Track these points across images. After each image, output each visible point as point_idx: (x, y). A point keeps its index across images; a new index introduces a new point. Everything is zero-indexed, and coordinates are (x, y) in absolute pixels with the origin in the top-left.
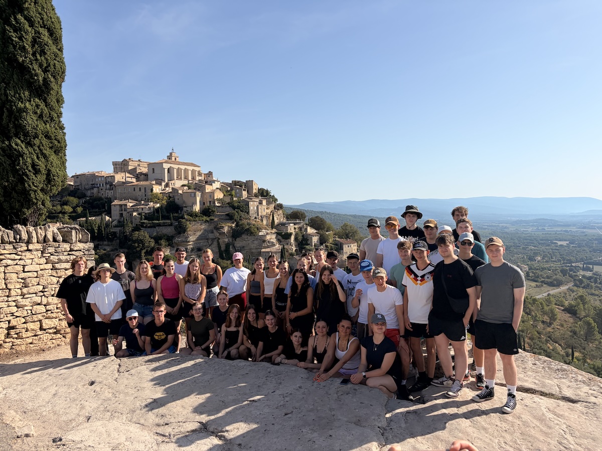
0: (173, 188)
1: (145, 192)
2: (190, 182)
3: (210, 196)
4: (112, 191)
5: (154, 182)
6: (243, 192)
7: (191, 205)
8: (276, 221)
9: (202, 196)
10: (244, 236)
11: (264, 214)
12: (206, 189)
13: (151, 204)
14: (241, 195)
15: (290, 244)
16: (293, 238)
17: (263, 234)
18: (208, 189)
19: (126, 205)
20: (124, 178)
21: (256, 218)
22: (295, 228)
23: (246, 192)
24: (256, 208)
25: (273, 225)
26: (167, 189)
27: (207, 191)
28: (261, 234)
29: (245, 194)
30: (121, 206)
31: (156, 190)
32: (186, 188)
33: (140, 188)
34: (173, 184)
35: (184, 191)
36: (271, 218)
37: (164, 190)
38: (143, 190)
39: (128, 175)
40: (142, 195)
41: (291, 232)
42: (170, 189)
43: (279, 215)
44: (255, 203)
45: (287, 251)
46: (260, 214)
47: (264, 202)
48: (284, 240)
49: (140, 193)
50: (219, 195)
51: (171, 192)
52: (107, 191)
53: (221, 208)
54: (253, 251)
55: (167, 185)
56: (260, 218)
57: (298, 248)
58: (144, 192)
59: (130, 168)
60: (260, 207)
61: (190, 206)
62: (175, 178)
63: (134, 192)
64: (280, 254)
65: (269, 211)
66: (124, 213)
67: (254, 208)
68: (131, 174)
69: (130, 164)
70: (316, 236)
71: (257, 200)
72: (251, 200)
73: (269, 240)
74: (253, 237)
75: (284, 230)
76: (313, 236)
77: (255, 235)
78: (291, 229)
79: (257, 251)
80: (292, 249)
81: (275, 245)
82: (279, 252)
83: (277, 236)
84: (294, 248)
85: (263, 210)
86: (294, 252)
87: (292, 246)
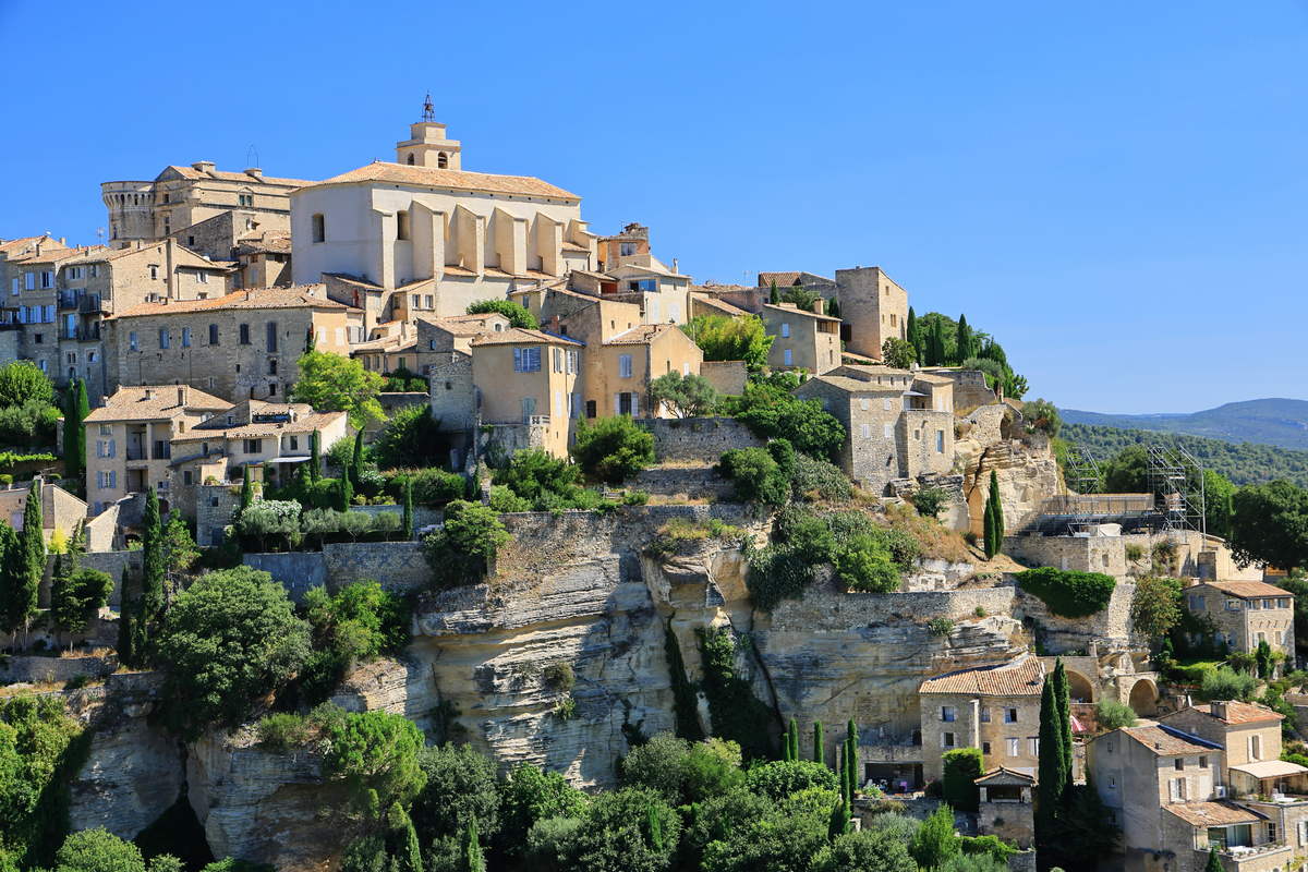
0: (422, 326)
1: (272, 345)
2: (521, 288)
3: (628, 365)
4: (95, 348)
5: (319, 294)
6: (821, 339)
7: (516, 416)
8: (1016, 511)
9: (581, 369)
10: (818, 601)
11: (941, 464)
12: (606, 325)
13: (303, 415)
14: (807, 359)
15: (1103, 652)
16: (1119, 610)
17: (931, 587)
18: (617, 322)
19: (168, 422)
20: (161, 273)
21: (889, 491)
22: (1133, 555)
23: (836, 338)
24: (888, 432)
25: (990, 535)
26: (394, 328)
27: (608, 336)
29: (827, 347)
30: (137, 428)
31: (331, 335)
32: (494, 319)
33: (244, 329)
34: (423, 303)
35: (486, 340)
36: (986, 495)
37: (376, 336)
38: (259, 339)
39: (182, 256)
40: (255, 368)
41: (1109, 572)
42: (412, 329)
43: (1032, 474)
44: (887, 402)
45: (1084, 694)
46: (914, 468)
47: (943, 398)
48: (1061, 622)
49: (245, 357)
50: (680, 358)
51: (412, 349)
52: (70, 348)
53: (684, 436)
54: (875, 688)
55: (393, 310)
57: (1152, 678)
58: (264, 347)
59: (199, 216)
60: (914, 422)
61: (514, 426)
62: (439, 267)
63: (211, 351)
64: (1038, 708)
65: (971, 446)
66: (156, 470)
67: (877, 431)
68: (200, 251)
69: (197, 194)
70: (1271, 598)
71: (898, 385)
72: (864, 386)
73: (968, 624)
74: (870, 603)
75: (1060, 558)
76: (1251, 601)
77: (879, 592)
78: (1105, 557)
79: (898, 688)
80: (1116, 681)
81: (1009, 657)
82: (1029, 699)
83: (1019, 596)
84: (1127, 676)
85: (933, 443)
86: (1125, 698)
87: (1113, 664)
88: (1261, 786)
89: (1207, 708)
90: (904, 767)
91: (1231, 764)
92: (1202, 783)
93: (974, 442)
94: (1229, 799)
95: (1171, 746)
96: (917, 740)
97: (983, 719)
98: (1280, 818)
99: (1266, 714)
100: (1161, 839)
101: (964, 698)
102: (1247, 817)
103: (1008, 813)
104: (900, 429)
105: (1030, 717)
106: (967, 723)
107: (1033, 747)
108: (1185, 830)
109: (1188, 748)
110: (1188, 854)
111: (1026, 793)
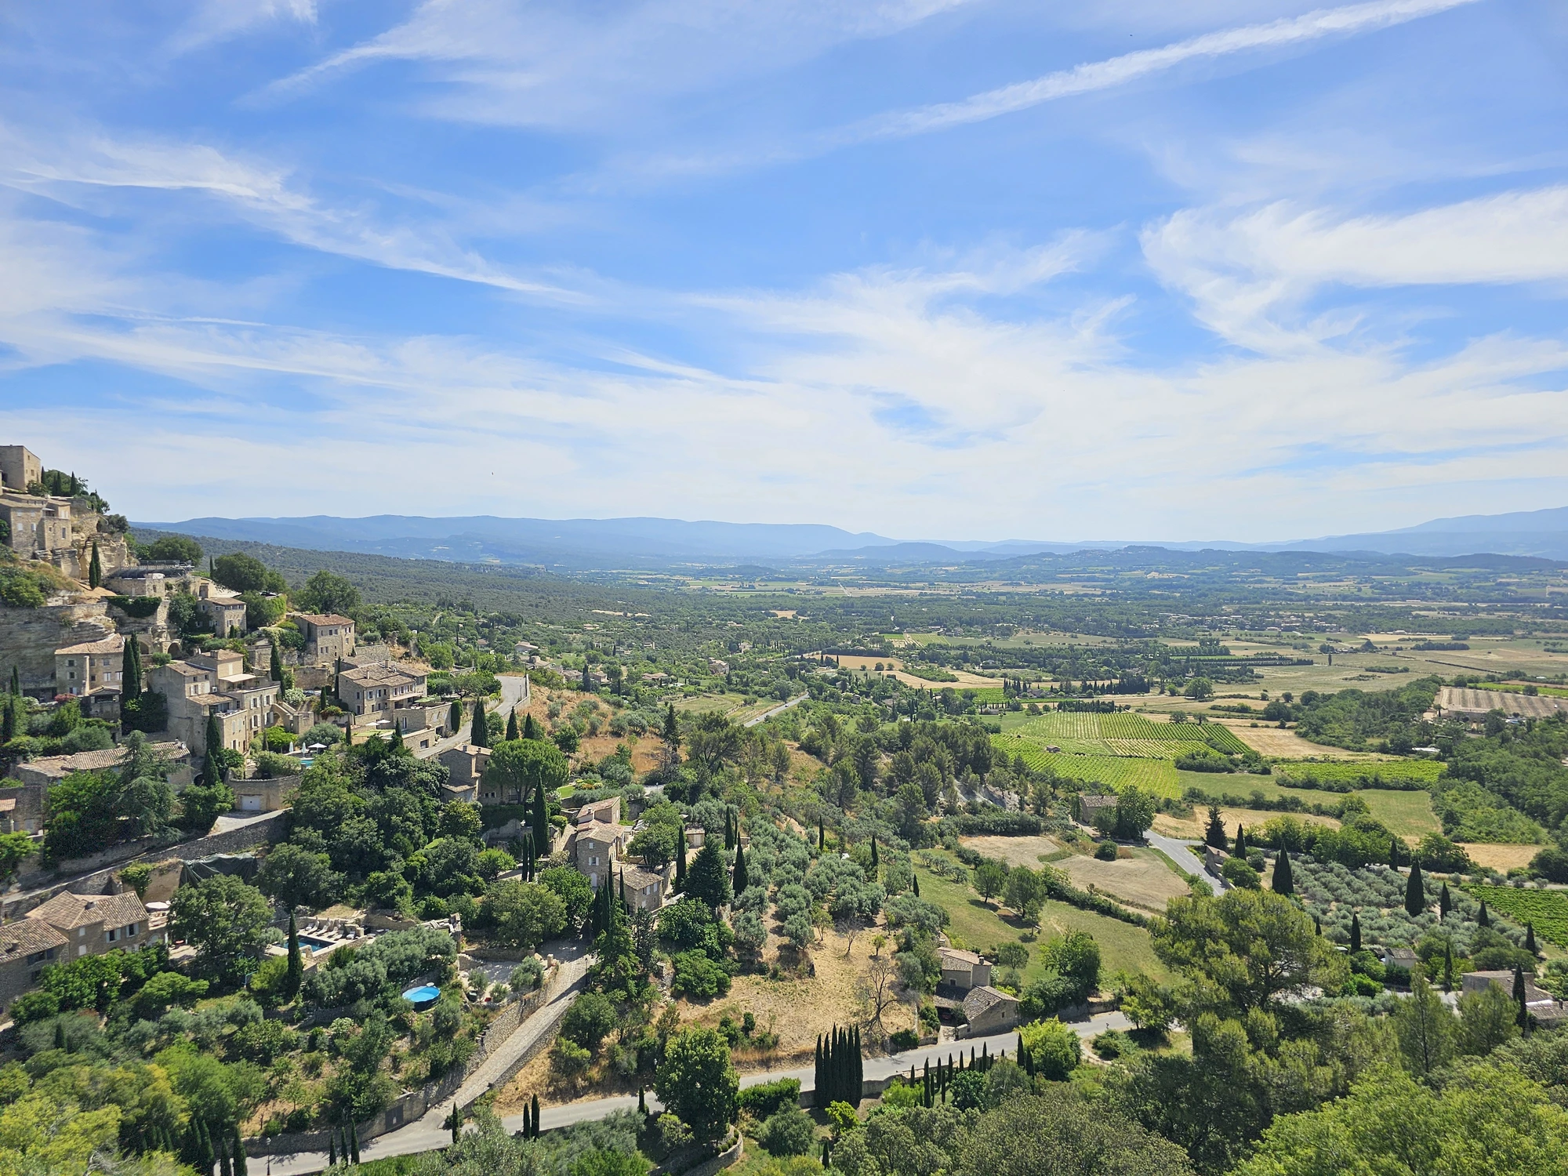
8: (105, 566)
11: (65, 543)
15: (154, 631)
16: (162, 614)
17: (60, 603)
21: (34, 556)
22: (168, 587)
24: (33, 528)
25: (94, 578)
28: (52, 602)
36: (89, 559)
41: (157, 596)
43: (113, 550)
44: (33, 514)
45: (145, 651)
46: (48, 545)
47: (64, 512)
48: (132, 619)
54: (28, 652)
56: (50, 558)
57: (177, 641)
60: (48, 524)
64: (121, 659)
65: (82, 536)
67: (27, 527)
70: (234, 606)
71: (38, 506)
72: (20, 505)
73: (82, 620)
74: (26, 611)
75: (132, 591)
76: (227, 607)
77: (32, 606)
78: (154, 588)
79: (42, 652)
80: (161, 644)
81: (106, 635)
82: (117, 654)
83: (109, 608)
84: (166, 642)
85: (59, 533)
86: (165, 652)
87: (160, 636)
88: (232, 686)
89: (208, 654)
90: (44, 690)
91: (220, 677)
92: (205, 687)
93: (82, 534)
94: (217, 693)
95: (191, 671)
96: (53, 676)
97: (92, 664)
98: (243, 700)
99: (235, 655)
100: (185, 712)
101: (83, 654)
102: (227, 699)
103: (107, 708)
104: (41, 526)
105: (119, 663)
106: (82, 667)
107: (119, 677)
108: (197, 707)
109: (200, 672)
110: (199, 717)
111: (116, 698)
